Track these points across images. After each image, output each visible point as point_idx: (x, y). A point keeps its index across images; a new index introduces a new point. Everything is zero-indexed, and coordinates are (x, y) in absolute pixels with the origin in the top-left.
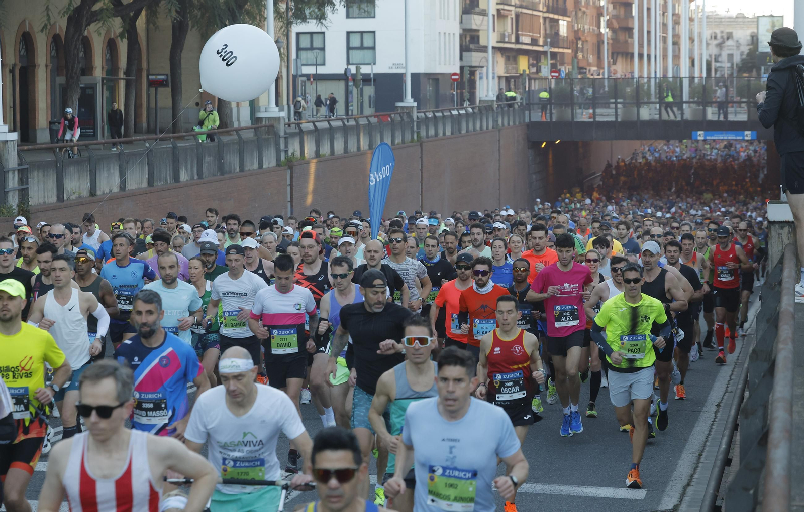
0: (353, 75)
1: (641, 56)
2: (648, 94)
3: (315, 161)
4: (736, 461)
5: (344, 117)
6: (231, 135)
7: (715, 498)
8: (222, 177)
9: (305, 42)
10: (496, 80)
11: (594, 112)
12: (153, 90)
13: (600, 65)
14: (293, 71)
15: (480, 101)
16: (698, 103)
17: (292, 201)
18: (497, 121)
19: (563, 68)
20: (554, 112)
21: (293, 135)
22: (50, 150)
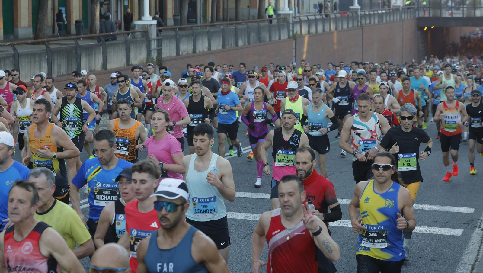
3: (307, 36)
6: (265, 22)
8: (260, 44)
11: (452, 13)
15: (393, 6)
17: (295, 57)
18: (402, 16)
20: (431, 11)
21: (296, 22)
22: (174, 29)
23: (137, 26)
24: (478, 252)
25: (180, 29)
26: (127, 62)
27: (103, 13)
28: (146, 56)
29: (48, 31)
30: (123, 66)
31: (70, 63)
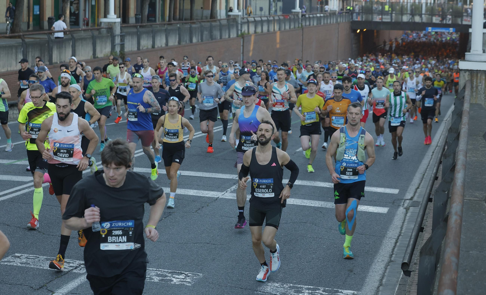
2: (407, 9)
3: (254, 35)
4: (440, 178)
5: (268, 16)
6: (216, 22)
7: (430, 194)
8: (212, 41)
11: (382, 17)
16: (429, 15)
17: (243, 53)
18: (338, 20)
20: (364, 16)
21: (244, 23)
22: (135, 27)
23: (103, 24)
24: (402, 228)
25: (141, 26)
26: (93, 55)
27: (73, 11)
28: (110, 50)
29: (24, 27)
30: (90, 58)
31: (43, 55)
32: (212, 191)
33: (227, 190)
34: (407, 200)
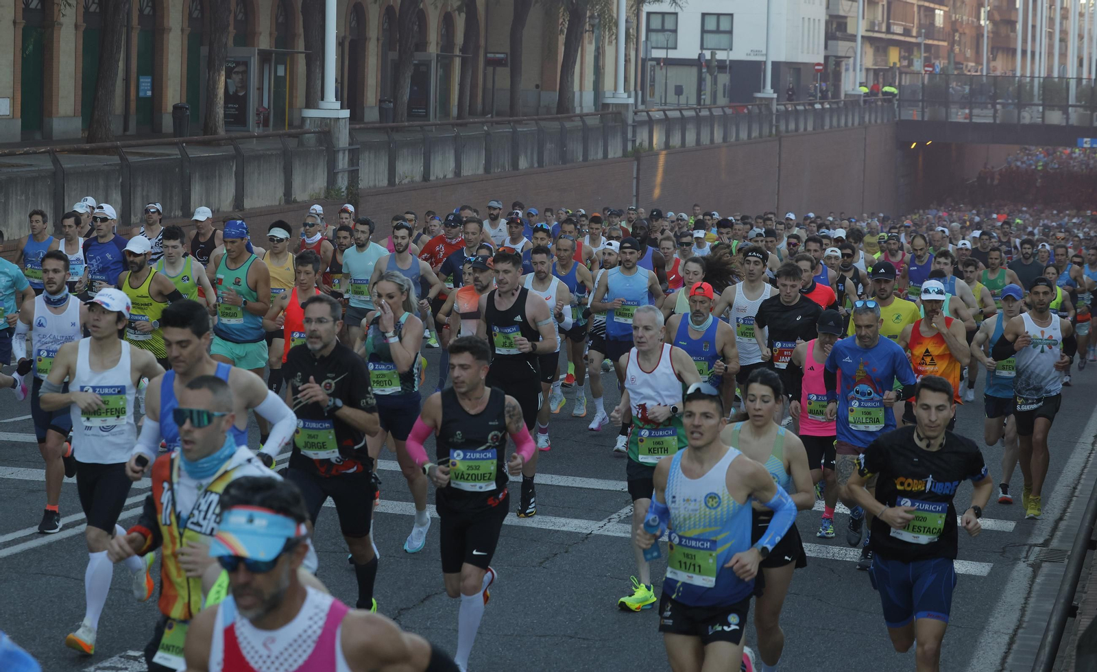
0: (707, 60)
1: (1024, 52)
2: (1031, 95)
5: (697, 106)
6: (572, 121)
7: (1091, 531)
8: (564, 166)
9: (656, 23)
10: (864, 73)
11: (971, 112)
12: (490, 69)
13: (978, 61)
14: (642, 55)
15: (846, 95)
16: (1085, 107)
17: (637, 195)
18: (864, 117)
19: (937, 63)
20: (926, 110)
21: (642, 123)
22: (381, 130)
23: (308, 122)
25: (393, 129)
26: (284, 195)
28: (326, 184)
29: (116, 126)
30: (278, 204)
32: (576, 518)
33: (612, 517)
34: (1036, 545)
